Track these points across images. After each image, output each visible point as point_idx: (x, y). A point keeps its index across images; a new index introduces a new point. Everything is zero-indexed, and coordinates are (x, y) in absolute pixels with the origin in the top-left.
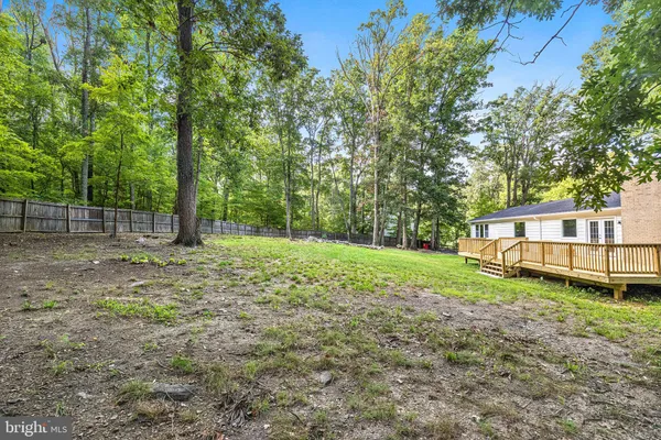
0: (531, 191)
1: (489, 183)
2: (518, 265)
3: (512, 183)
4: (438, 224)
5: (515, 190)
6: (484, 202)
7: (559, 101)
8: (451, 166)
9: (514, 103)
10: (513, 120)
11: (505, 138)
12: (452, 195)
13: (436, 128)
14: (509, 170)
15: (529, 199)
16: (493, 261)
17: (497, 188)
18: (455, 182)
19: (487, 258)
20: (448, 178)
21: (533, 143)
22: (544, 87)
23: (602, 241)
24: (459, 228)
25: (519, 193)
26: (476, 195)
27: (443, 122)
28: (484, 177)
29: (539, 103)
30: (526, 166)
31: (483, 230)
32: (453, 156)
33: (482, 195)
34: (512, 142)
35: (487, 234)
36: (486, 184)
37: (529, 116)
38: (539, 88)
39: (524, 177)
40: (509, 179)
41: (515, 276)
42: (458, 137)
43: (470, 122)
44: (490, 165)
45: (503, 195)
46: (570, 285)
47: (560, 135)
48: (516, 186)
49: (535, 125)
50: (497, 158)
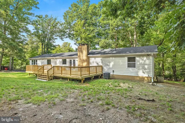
0: (49, 50)
1: (34, 45)
2: (52, 75)
3: (43, 46)
4: (13, 59)
5: (44, 49)
6: (33, 52)
7: (57, 24)
8: (20, 36)
9: (45, 19)
10: (44, 25)
11: (41, 30)
12: (21, 47)
13: (13, 16)
14: (43, 42)
15: (49, 52)
16: (43, 74)
17: (37, 47)
18: (22, 42)
19: (40, 73)
20: (18, 40)
21: (50, 34)
22: (54, 18)
23: (72, 66)
24: (23, 61)
25: (46, 49)
26: (30, 49)
27: (17, 15)
28: (32, 43)
29: (52, 22)
30: (48, 41)
31: (35, 62)
32: (20, 32)
33: (33, 49)
34: (44, 32)
35: (37, 64)
36: (33, 45)
37: (49, 25)
38: (52, 18)
39: (47, 45)
40: (42, 45)
41: (51, 79)
42: (23, 24)
43: (29, 20)
44: (35, 39)
45: (40, 50)
46: (70, 80)
47: (57, 34)
48: (45, 47)
49: (51, 29)
50: (38, 37)
